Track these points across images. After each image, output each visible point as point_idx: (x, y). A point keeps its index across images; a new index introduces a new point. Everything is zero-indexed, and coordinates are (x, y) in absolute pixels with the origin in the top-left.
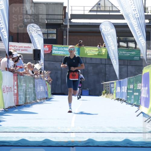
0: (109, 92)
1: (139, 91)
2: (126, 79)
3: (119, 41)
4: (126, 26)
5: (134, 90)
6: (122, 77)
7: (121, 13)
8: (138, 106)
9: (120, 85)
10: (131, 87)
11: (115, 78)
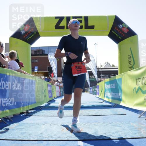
0: (87, 91)
1: (96, 91)
2: (92, 87)
3: (89, 76)
4: (91, 72)
5: (94, 90)
6: (91, 86)
7: (90, 68)
8: (96, 95)
9: (90, 89)
10: (94, 89)
11: (89, 87)
